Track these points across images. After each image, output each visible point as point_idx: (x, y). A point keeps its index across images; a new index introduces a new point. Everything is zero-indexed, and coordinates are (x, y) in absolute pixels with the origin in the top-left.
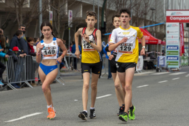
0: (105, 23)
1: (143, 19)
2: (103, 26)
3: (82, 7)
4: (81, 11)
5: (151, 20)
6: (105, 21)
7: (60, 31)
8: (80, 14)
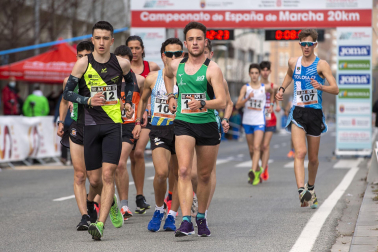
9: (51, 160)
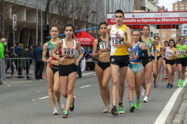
0: (48, 26)
1: (85, 22)
2: (46, 29)
3: (25, 11)
4: (25, 15)
5: (93, 22)
6: (48, 24)
7: (5, 34)
8: (24, 18)
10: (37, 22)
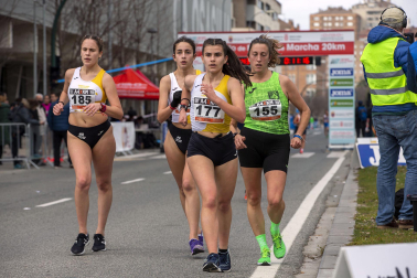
0: (58, 59)
1: (133, 51)
2: (54, 65)
3: (11, 27)
4: (11, 35)
5: (150, 52)
6: (58, 53)
8: (8, 40)
9: (121, 154)
10: (36, 50)
